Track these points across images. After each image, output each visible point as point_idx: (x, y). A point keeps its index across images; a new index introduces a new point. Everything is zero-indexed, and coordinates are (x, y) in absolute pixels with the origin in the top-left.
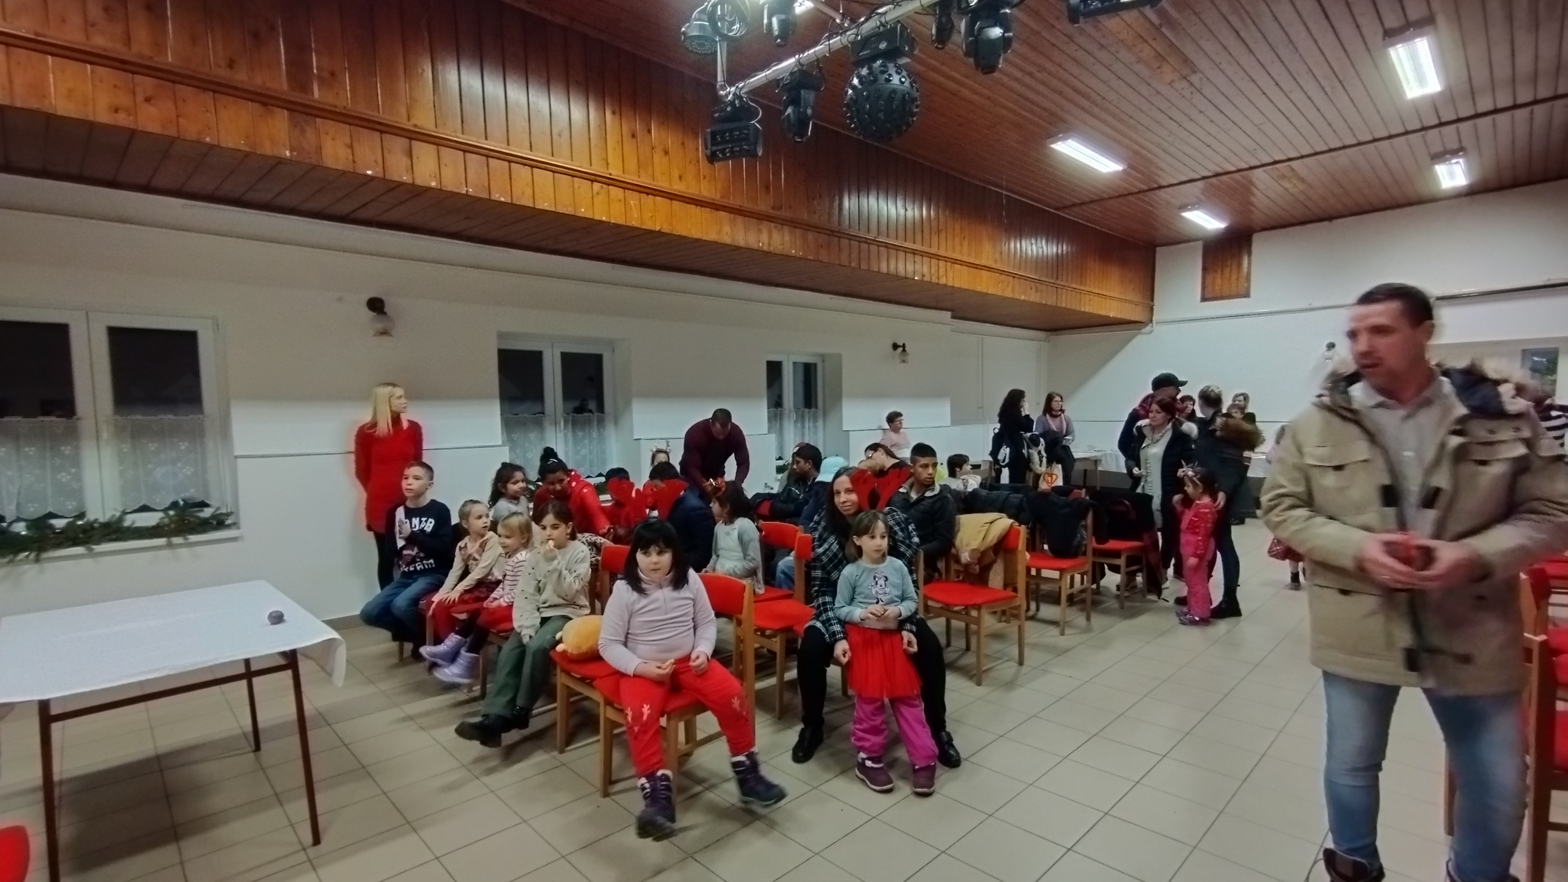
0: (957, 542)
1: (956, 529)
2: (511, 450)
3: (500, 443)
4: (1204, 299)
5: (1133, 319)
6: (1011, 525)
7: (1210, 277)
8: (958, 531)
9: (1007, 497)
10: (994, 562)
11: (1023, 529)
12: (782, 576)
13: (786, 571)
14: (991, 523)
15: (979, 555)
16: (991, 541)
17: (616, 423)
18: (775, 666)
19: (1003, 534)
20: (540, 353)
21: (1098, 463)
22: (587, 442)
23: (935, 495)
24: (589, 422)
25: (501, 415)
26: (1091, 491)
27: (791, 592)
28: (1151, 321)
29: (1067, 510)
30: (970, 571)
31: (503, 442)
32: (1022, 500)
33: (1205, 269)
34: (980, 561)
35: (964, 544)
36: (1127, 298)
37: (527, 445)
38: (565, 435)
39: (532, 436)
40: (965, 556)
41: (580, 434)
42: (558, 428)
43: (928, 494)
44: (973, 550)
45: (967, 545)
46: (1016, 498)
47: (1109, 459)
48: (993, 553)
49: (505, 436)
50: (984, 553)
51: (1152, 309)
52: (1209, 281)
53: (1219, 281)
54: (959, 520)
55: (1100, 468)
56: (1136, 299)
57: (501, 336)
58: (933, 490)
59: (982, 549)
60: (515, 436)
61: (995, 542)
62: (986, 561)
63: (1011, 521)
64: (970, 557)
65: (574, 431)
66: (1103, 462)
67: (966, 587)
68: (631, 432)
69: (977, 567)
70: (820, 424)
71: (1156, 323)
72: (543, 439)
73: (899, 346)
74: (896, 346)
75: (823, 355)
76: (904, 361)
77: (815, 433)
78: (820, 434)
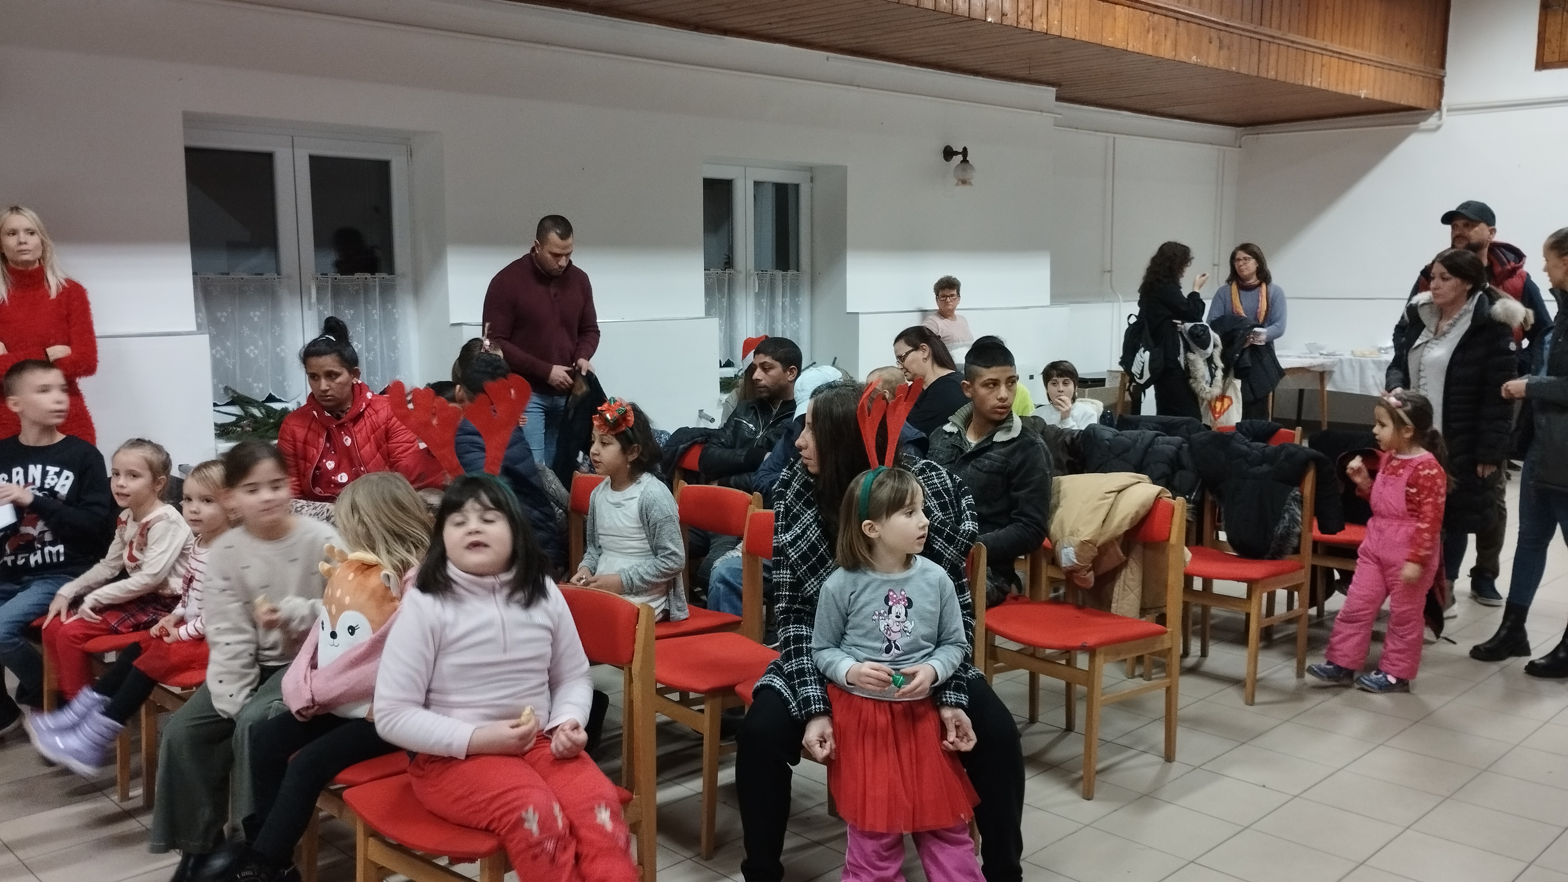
0: (1054, 528)
1: (1053, 501)
2: (214, 342)
3: (193, 327)
4: (1541, 64)
5: (1404, 102)
6: (1158, 498)
7: (1553, 23)
8: (1056, 506)
9: (1152, 443)
10: (1124, 565)
11: (1180, 503)
12: (721, 586)
13: (728, 577)
14: (1119, 492)
15: (1094, 553)
16: (1119, 527)
17: (417, 290)
18: (699, 756)
19: (1143, 512)
20: (268, 157)
21: (1326, 376)
22: (361, 327)
23: (1013, 440)
24: (367, 290)
25: (194, 273)
26: (1310, 428)
27: (737, 618)
28: (1438, 107)
29: (1265, 468)
30: (1077, 582)
31: (199, 326)
32: (1180, 448)
34: (1096, 563)
35: (1067, 531)
36: (1395, 62)
37: (246, 331)
39: (256, 315)
40: (1067, 555)
42: (305, 300)
43: (1000, 437)
44: (1084, 543)
45: (1072, 534)
46: (1168, 443)
47: (1347, 369)
48: (1122, 548)
49: (203, 314)
50: (1103, 549)
51: (1440, 84)
52: (1552, 30)
54: (1059, 483)
55: (1329, 388)
56: (1411, 64)
57: (191, 120)
58: (1009, 429)
59: (1101, 541)
60: (222, 315)
61: (1125, 528)
62: (1108, 564)
63: (1158, 488)
64: (1078, 556)
66: (1336, 376)
67: (1068, 612)
68: (445, 311)
69: (1091, 576)
70: (804, 300)
71: (1448, 111)
72: (277, 321)
73: (957, 153)
74: (948, 153)
75: (811, 169)
76: (964, 182)
77: (793, 318)
78: (804, 318)
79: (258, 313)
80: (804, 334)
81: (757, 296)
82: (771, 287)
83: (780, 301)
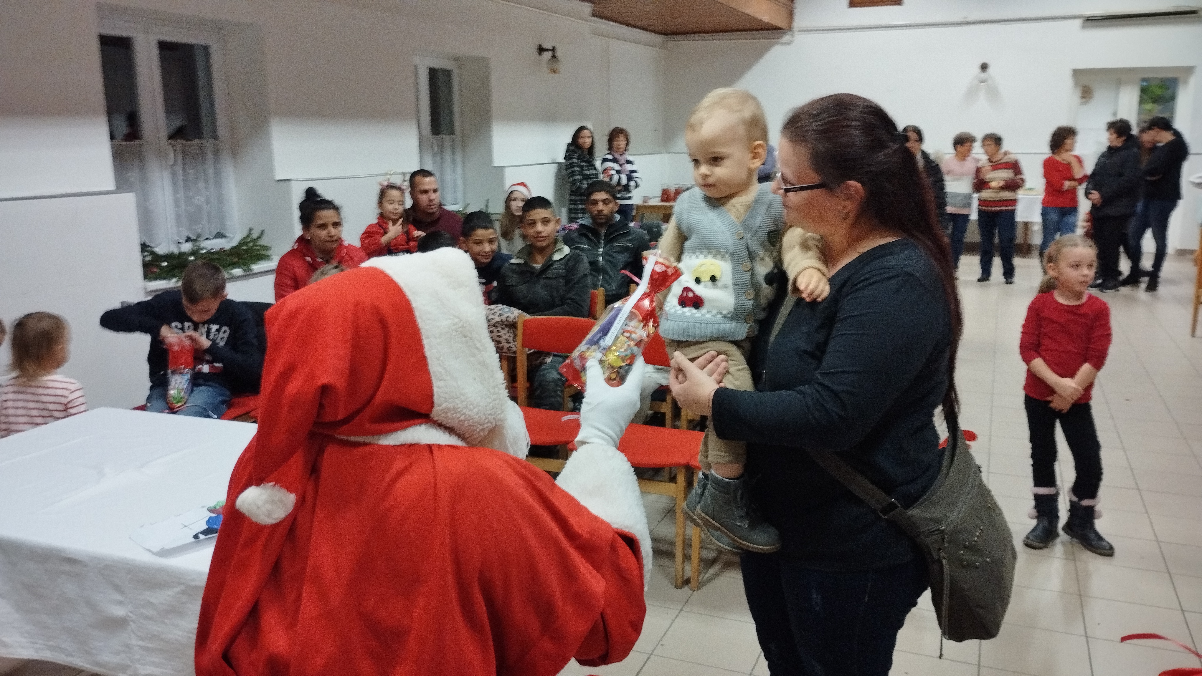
3: (114, 187)
4: (852, 4)
22: (201, 185)
24: (202, 153)
25: (111, 141)
28: (792, 27)
31: (116, 185)
38: (174, 174)
41: (191, 172)
42: (163, 164)
51: (792, 13)
57: (103, 11)
65: (184, 170)
68: (269, 168)
70: (458, 157)
71: (799, 31)
72: (144, 180)
73: (547, 50)
74: (541, 50)
75: (458, 59)
76: (554, 71)
77: (454, 170)
78: (459, 171)
79: (134, 174)
80: (460, 183)
81: (434, 154)
82: (441, 148)
83: (448, 158)
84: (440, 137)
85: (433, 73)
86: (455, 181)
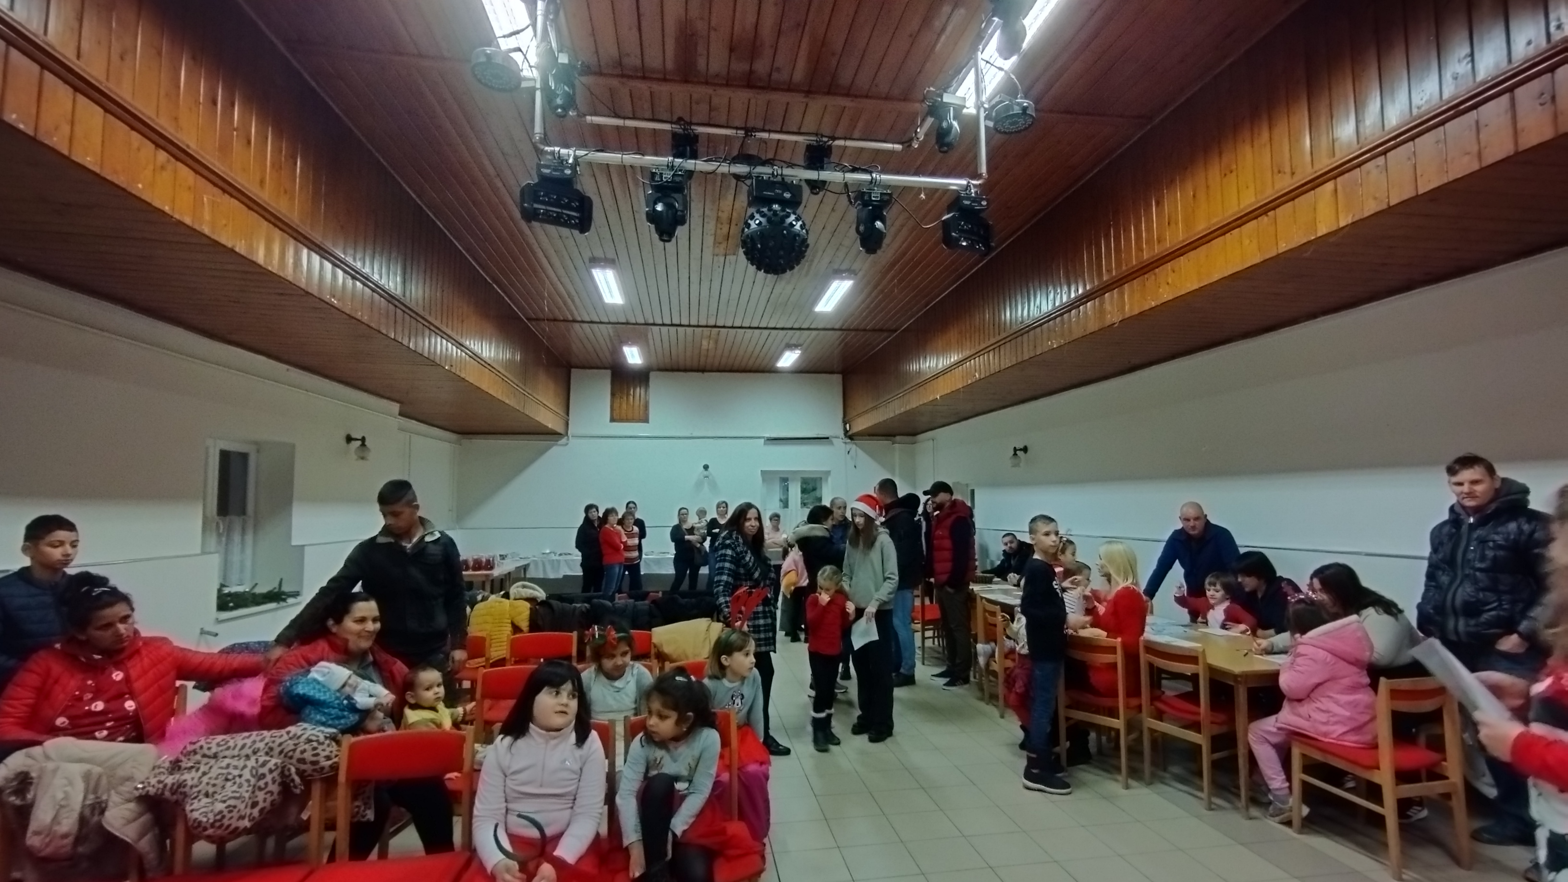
4: (613, 420)
5: (558, 431)
7: (617, 401)
28: (567, 433)
33: (613, 395)
36: (554, 410)
51: (567, 424)
52: (616, 405)
53: (624, 406)
56: (562, 413)
70: (249, 538)
71: (572, 436)
73: (357, 440)
74: (349, 439)
75: (256, 443)
76: (363, 458)
77: (243, 550)
78: (249, 551)
80: (248, 563)
81: (219, 535)
82: (229, 530)
83: (237, 538)
84: (228, 518)
85: (225, 457)
86: (242, 562)
